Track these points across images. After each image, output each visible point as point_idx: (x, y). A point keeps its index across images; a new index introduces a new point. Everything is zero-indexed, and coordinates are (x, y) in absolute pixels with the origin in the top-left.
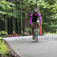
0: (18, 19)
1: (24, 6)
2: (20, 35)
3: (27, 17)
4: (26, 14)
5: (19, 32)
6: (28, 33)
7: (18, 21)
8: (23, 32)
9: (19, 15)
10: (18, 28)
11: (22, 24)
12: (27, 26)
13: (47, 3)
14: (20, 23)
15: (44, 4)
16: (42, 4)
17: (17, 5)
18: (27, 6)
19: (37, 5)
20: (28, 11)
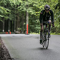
0: (13, 21)
1: (17, 12)
2: (13, 33)
3: (19, 20)
4: (19, 18)
7: (13, 23)
8: (16, 31)
9: (13, 19)
10: (12, 28)
11: (15, 25)
12: (19, 27)
13: (34, 11)
15: (31, 11)
16: (30, 12)
17: (13, 11)
18: (19, 12)
19: (27, 12)
20: (20, 16)
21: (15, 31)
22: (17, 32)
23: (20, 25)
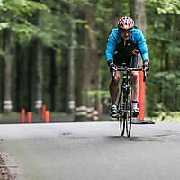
0: (59, 51)
2: (63, 115)
3: (94, 46)
4: (91, 31)
5: (58, 104)
6: (96, 109)
7: (59, 59)
8: (77, 105)
11: (72, 71)
12: (93, 82)
14: (66, 69)
21: (72, 104)
22: (84, 110)
23: (100, 72)
